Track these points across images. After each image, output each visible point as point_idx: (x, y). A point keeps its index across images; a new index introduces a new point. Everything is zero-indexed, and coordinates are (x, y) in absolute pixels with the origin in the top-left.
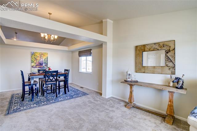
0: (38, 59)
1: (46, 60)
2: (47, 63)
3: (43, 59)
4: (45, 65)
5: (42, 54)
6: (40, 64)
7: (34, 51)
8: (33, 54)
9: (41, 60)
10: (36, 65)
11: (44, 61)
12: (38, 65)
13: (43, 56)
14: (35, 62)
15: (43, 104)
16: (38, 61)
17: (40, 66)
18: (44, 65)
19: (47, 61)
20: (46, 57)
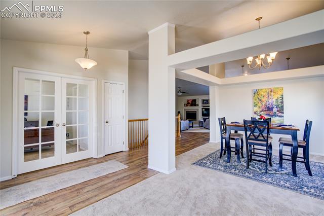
0: (264, 99)
1: (279, 100)
2: (283, 107)
3: (274, 100)
4: (278, 111)
5: (270, 91)
6: (268, 108)
7: (257, 88)
8: (256, 93)
9: (270, 101)
10: (261, 110)
11: (275, 103)
12: (265, 111)
13: (272, 93)
14: (259, 105)
15: (233, 171)
16: (263, 104)
17: (267, 112)
18: (275, 110)
19: (282, 102)
20: (279, 96)
